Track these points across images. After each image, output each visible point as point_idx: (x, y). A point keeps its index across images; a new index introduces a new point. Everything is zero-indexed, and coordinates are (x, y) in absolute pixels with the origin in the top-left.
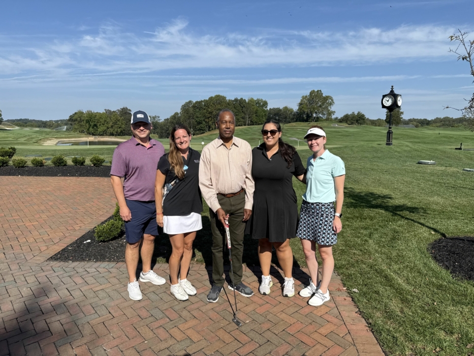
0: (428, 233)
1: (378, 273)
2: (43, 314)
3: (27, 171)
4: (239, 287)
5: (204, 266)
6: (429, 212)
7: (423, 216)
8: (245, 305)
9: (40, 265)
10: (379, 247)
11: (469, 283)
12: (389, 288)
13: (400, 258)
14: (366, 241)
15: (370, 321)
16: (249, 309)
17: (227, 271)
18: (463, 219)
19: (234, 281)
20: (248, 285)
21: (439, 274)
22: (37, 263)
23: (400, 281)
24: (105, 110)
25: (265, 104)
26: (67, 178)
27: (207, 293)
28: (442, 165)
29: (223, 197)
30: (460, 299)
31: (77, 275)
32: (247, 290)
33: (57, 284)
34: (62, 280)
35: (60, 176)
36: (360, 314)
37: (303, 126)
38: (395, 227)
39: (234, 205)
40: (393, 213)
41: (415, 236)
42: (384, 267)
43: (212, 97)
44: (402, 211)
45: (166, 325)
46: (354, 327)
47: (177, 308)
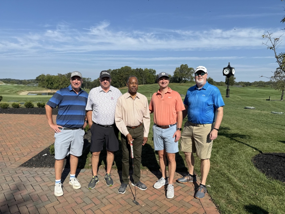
0: (252, 150)
1: (222, 175)
2: (16, 201)
3: (9, 111)
4: (138, 184)
5: (117, 171)
6: (252, 138)
7: (249, 140)
8: (142, 195)
9: (15, 170)
10: (223, 159)
11: (276, 182)
12: (230, 185)
13: (235, 166)
14: (215, 155)
15: (218, 205)
16: (144, 198)
17: (131, 174)
18: (272, 142)
19: (135, 180)
20: (144, 183)
21: (259, 176)
22: (13, 169)
23: (236, 180)
24: (58, 74)
25: (155, 72)
26: (33, 115)
27: (119, 188)
28: (259, 110)
29: (129, 128)
30: (272, 191)
31: (38, 176)
32: (143, 186)
33: (25, 182)
34: (29, 179)
35: (29, 114)
36: (212, 201)
37: (177, 85)
38: (232, 147)
39: (136, 134)
40: (231, 138)
41: (244, 152)
42: (226, 171)
43: (123, 67)
44: (236, 137)
45: (93, 208)
46: (208, 209)
47: (100, 197)
